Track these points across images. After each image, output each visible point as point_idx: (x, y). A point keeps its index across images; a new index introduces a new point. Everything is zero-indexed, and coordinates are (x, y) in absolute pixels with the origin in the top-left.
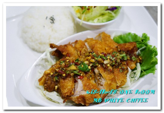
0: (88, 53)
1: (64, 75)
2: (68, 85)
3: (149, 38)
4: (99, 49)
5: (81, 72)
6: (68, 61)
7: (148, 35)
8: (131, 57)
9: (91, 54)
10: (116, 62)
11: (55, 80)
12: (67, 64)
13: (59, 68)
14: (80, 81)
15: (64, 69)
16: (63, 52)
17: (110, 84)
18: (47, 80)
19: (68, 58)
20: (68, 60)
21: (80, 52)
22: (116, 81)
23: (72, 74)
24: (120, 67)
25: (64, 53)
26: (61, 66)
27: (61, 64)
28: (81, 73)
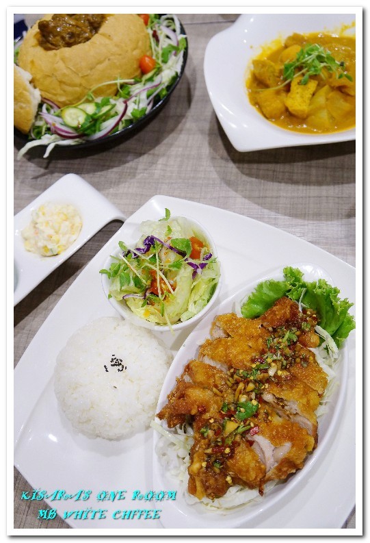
0: (231, 379)
1: (227, 451)
2: (247, 462)
3: (299, 272)
4: (241, 357)
5: (248, 422)
6: (212, 421)
7: (294, 267)
8: (299, 328)
9: (235, 376)
10: (287, 358)
11: (217, 471)
12: (216, 428)
13: (208, 446)
14: (259, 439)
15: (219, 440)
16: (190, 411)
17: (308, 402)
18: (206, 482)
19: (207, 415)
20: (210, 419)
21: (216, 386)
22: (312, 389)
23: (238, 438)
24: (298, 360)
25: (194, 412)
26: (210, 440)
27: (206, 435)
28: (249, 425)
